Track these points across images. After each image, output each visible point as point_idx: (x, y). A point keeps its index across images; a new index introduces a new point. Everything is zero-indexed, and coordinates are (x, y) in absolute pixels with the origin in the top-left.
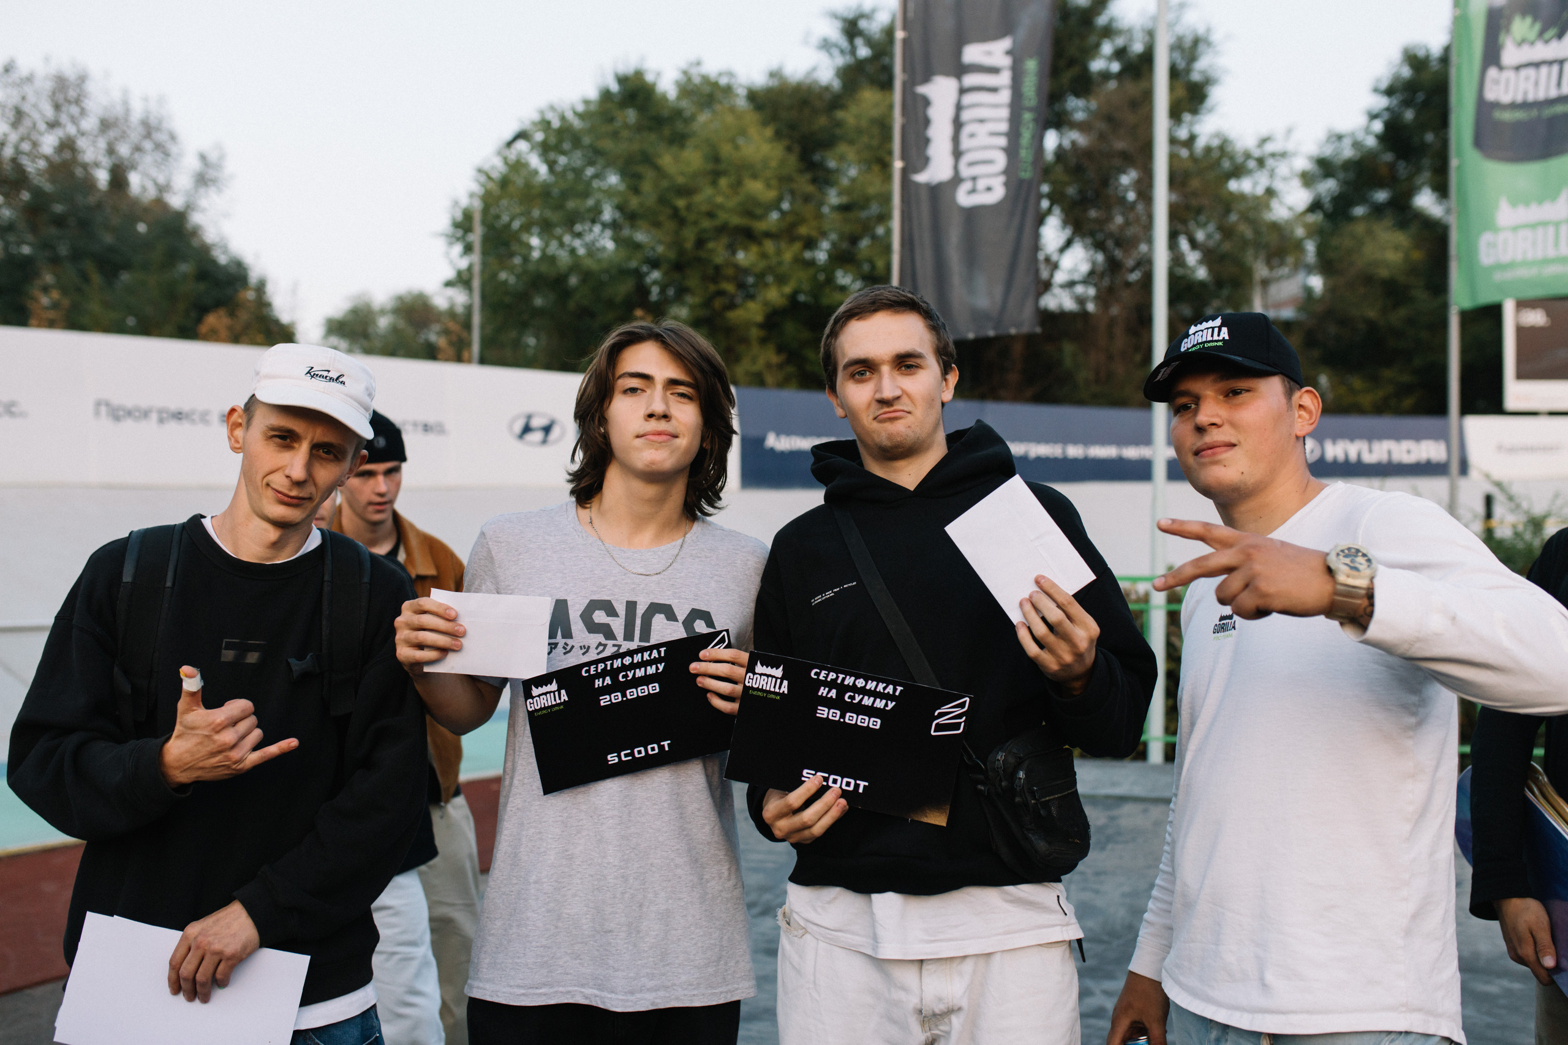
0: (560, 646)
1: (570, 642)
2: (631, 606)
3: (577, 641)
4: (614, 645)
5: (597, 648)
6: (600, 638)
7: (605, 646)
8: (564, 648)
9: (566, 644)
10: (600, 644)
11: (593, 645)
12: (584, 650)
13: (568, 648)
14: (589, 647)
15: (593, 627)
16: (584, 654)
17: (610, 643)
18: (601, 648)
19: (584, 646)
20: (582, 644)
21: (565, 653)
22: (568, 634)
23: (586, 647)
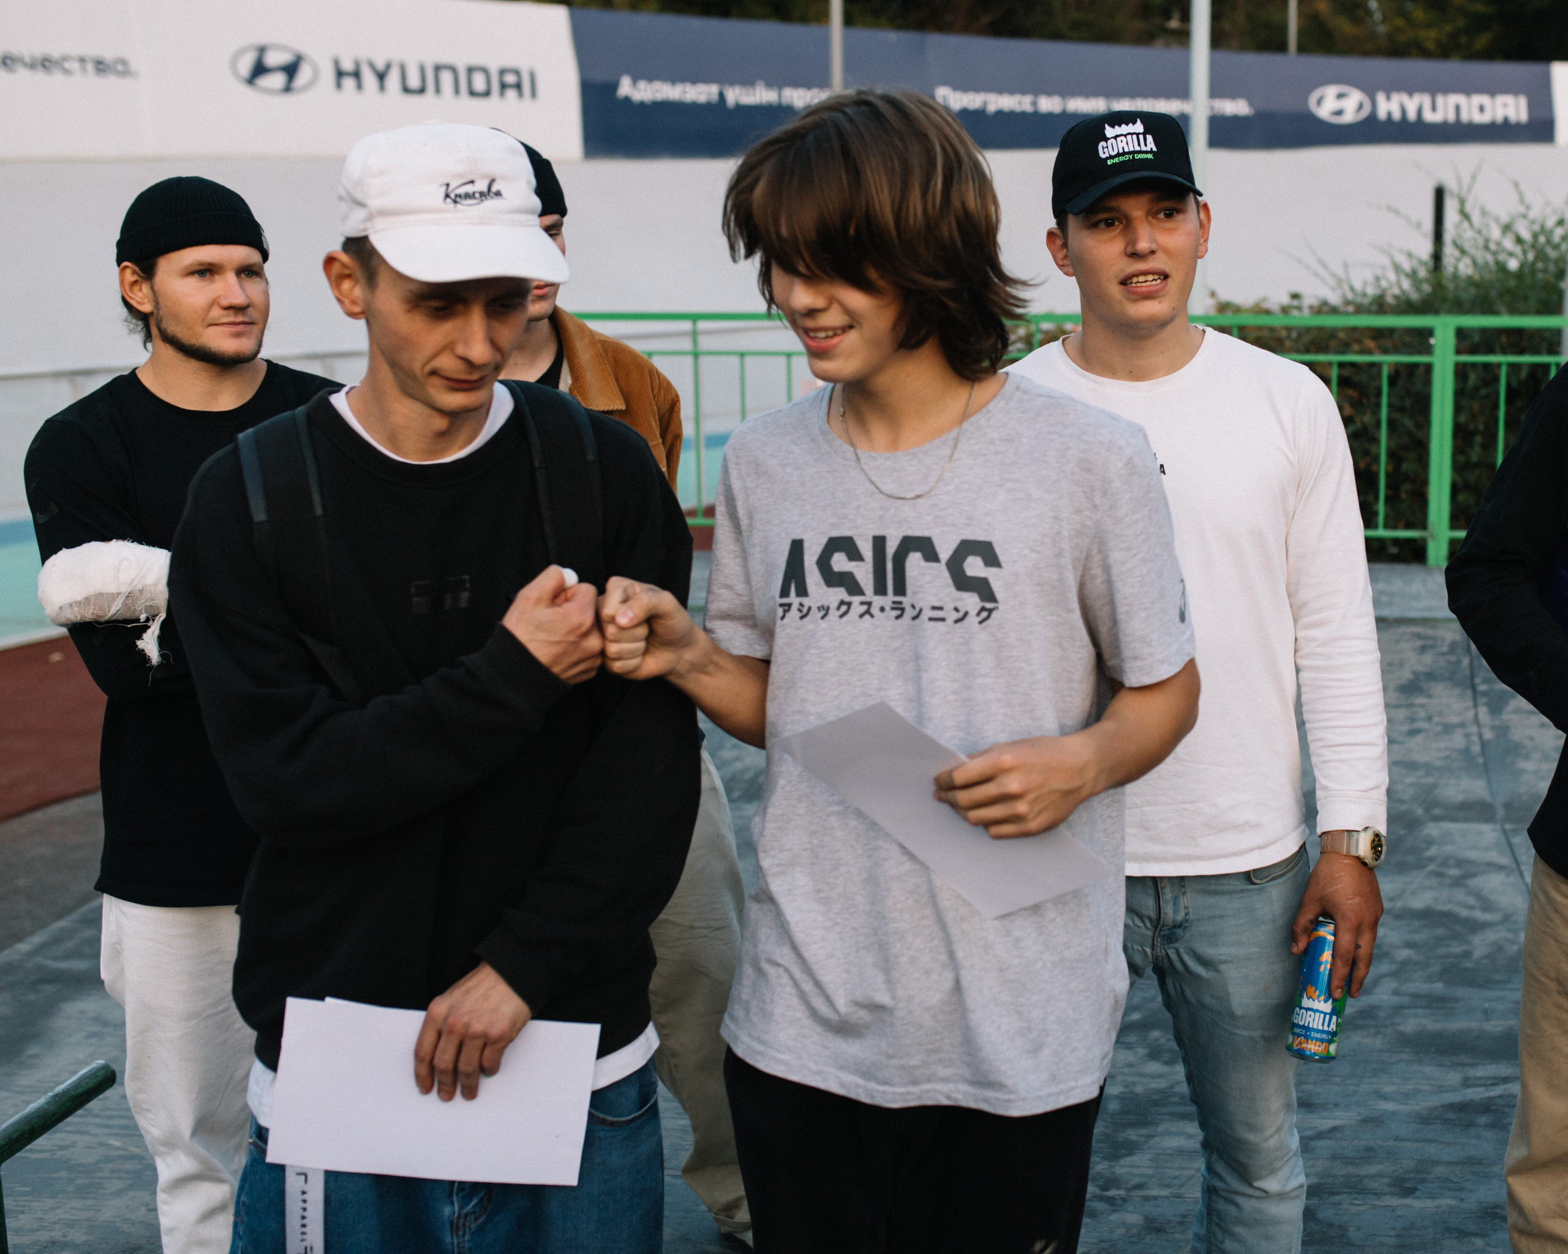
0: (795, 607)
1: (805, 601)
2: (879, 543)
3: (814, 600)
4: (862, 603)
5: (838, 608)
6: (840, 593)
7: (849, 604)
8: (800, 611)
9: (801, 605)
10: (842, 603)
11: (834, 605)
12: (823, 613)
13: (805, 610)
14: (828, 608)
15: (832, 578)
16: (823, 617)
17: (856, 600)
18: (844, 608)
19: (823, 607)
20: (820, 604)
21: (802, 618)
22: (802, 592)
23: (826, 607)
